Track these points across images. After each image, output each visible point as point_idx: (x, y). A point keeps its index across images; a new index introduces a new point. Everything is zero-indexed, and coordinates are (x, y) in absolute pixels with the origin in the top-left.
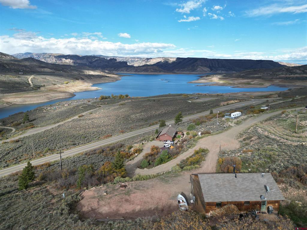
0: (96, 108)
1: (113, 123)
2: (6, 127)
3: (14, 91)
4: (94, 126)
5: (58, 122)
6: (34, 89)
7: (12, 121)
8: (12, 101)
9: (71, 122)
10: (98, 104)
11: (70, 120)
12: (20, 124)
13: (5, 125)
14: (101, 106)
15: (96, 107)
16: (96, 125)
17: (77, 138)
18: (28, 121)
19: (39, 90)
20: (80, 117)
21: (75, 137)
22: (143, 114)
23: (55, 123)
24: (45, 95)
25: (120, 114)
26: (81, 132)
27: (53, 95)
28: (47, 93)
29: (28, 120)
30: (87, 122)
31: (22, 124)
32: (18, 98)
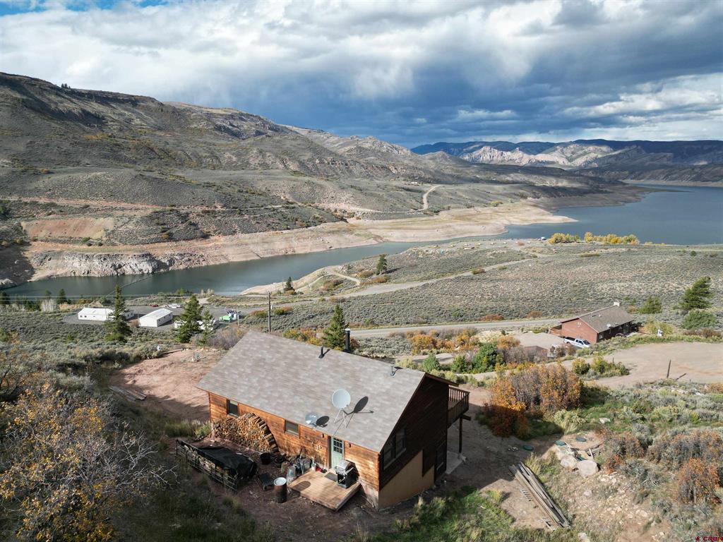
0: (524, 259)
1: (543, 297)
2: (349, 278)
3: (392, 217)
4: (494, 297)
5: (429, 278)
6: (427, 214)
7: (362, 267)
8: (385, 235)
9: (451, 280)
10: (534, 251)
11: (452, 277)
12: (372, 274)
13: (349, 274)
14: (538, 255)
15: (525, 256)
16: (500, 294)
17: (442, 316)
18: (383, 271)
19: (435, 217)
20: (475, 273)
21: (441, 312)
22: (635, 284)
23: (421, 280)
24: (443, 228)
25: (570, 278)
26: (459, 304)
27: (458, 228)
28: (448, 224)
29: (385, 268)
30: (483, 285)
31: (375, 276)
32: (395, 229)
